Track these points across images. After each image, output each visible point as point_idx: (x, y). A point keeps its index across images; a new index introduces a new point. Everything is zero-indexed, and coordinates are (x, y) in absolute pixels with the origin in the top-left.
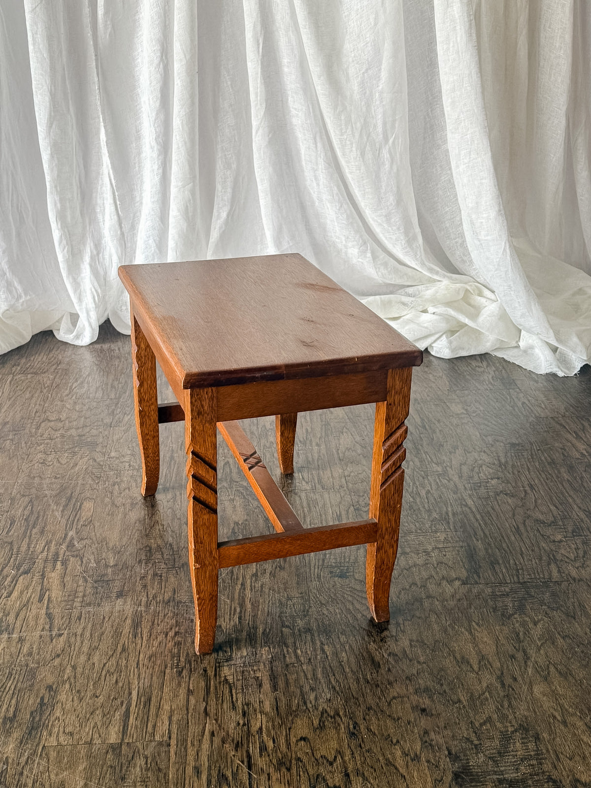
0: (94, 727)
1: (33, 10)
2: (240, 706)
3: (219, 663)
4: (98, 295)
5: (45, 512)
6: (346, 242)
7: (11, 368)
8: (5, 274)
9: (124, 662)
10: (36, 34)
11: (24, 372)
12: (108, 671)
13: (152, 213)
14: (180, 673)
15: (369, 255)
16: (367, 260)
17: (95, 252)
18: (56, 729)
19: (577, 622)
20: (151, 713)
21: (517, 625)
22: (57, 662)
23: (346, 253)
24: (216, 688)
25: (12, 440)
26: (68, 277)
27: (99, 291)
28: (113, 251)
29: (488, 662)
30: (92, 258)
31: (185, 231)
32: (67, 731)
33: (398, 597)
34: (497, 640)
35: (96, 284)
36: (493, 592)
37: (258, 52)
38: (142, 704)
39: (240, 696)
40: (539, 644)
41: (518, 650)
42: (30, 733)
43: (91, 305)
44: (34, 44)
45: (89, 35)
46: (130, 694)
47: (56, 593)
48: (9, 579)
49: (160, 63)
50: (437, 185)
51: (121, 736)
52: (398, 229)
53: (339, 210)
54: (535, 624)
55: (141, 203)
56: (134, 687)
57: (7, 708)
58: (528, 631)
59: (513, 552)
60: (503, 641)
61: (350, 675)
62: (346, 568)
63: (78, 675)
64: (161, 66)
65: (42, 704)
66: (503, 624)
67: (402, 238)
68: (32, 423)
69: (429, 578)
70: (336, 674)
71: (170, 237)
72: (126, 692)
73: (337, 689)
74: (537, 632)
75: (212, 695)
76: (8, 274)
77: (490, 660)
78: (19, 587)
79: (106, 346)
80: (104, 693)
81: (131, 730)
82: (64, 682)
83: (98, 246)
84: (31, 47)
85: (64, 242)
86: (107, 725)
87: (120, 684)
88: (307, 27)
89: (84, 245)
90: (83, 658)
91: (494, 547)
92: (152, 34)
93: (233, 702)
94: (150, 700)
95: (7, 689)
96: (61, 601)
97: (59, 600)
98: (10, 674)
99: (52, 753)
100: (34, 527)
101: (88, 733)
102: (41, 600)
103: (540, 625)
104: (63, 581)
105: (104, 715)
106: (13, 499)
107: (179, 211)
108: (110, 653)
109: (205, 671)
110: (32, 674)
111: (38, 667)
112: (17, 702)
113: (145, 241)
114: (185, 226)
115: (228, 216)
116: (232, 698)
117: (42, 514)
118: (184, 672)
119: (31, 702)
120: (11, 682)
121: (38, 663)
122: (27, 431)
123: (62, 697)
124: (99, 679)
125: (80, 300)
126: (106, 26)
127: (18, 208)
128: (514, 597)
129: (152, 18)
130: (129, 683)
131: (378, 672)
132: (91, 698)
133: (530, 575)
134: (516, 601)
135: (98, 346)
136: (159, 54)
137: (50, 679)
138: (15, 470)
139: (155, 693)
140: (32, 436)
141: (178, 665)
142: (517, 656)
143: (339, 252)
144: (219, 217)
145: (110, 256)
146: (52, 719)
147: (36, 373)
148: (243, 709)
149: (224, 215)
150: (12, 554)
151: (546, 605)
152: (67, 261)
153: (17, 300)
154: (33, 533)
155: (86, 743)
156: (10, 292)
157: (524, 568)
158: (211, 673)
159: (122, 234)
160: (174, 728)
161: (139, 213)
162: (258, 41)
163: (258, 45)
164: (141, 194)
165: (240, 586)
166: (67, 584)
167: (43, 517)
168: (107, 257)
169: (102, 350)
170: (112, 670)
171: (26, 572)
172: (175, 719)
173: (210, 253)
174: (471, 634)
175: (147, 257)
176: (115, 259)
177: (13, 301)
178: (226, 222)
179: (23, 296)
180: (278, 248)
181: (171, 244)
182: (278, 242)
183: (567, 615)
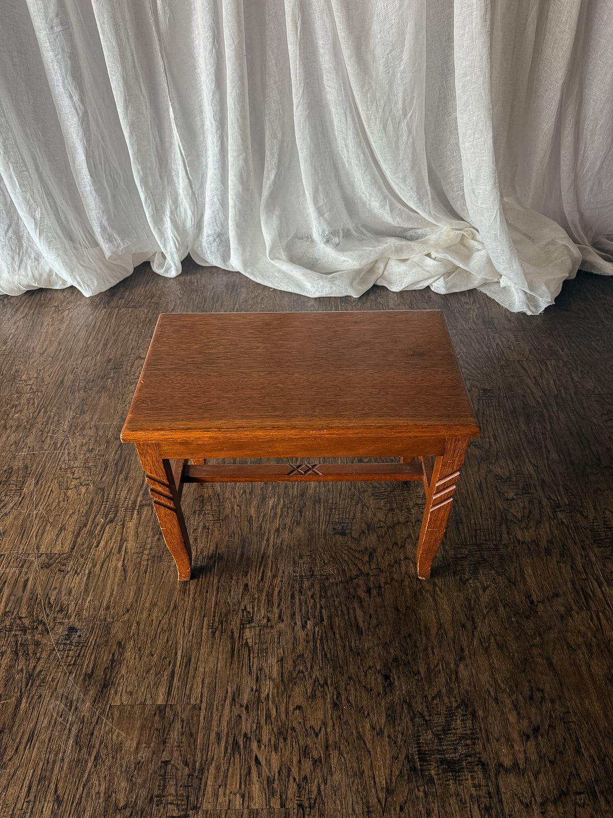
0: (148, 687)
2: (255, 671)
3: (243, 624)
4: (178, 242)
5: (130, 457)
6: (370, 197)
7: (118, 301)
8: (106, 229)
9: (175, 620)
10: (104, 23)
11: (126, 306)
12: (162, 629)
13: (215, 177)
14: (214, 633)
15: (388, 208)
16: (387, 211)
17: (173, 208)
18: (121, 688)
19: (516, 588)
20: (189, 675)
21: (470, 591)
22: (126, 617)
23: (370, 205)
24: (239, 650)
25: (113, 378)
26: (154, 229)
27: (179, 239)
28: (187, 206)
29: (445, 631)
30: (171, 212)
31: (241, 192)
32: (128, 690)
33: (383, 558)
34: (454, 608)
35: (176, 233)
36: (455, 555)
37: (297, 35)
38: (184, 664)
39: (256, 660)
40: (485, 613)
41: (468, 619)
42: (102, 691)
43: (174, 250)
44: (103, 34)
45: (152, 21)
46: (176, 653)
47: (131, 544)
48: (99, 528)
49: (212, 48)
50: (446, 146)
51: (166, 698)
52: (412, 189)
53: (365, 173)
54: (484, 590)
55: (207, 167)
56: (179, 646)
57: (88, 664)
58: (478, 599)
59: (475, 510)
60: (458, 609)
61: (339, 642)
62: (346, 525)
63: (141, 633)
64: (214, 51)
65: (113, 661)
66: (460, 590)
67: (414, 196)
68: (128, 360)
69: (408, 538)
70: (329, 641)
71: (230, 197)
72: (174, 651)
73: (328, 656)
74: (485, 599)
75: (235, 658)
76: (108, 228)
77: (446, 629)
78: (106, 536)
79: (188, 278)
80: (157, 652)
81: (174, 692)
82: (130, 638)
83: (176, 202)
84: (101, 37)
85: (149, 202)
86: (157, 685)
87: (170, 643)
88: (339, 11)
89: (165, 202)
90: (145, 614)
91: (460, 505)
92: (204, 20)
93: (250, 666)
94: (190, 660)
95: (89, 644)
96: (134, 553)
97: (133, 552)
98: (93, 628)
99: (116, 713)
100: (121, 473)
101: (143, 693)
102: (119, 552)
103: (488, 592)
104: (137, 532)
105: (156, 675)
106: (108, 442)
107: (235, 176)
108: (165, 610)
109: (232, 632)
110: (107, 628)
111: (113, 622)
112: (95, 658)
113: (211, 199)
114: (240, 189)
115: (276, 177)
116: (250, 662)
117: (127, 459)
118: (217, 632)
119: (106, 658)
120: (92, 637)
121: (113, 618)
122: (124, 369)
123: (128, 654)
124: (155, 637)
125: (165, 246)
126: (164, 11)
127: (111, 175)
128: (471, 561)
129: (203, 4)
130: (176, 643)
131: (360, 639)
132: (147, 657)
133: (485, 536)
134: (471, 564)
135: (182, 278)
136: (211, 40)
137: (120, 636)
138: (112, 411)
139: (194, 653)
140: (127, 375)
141: (213, 626)
142: (467, 625)
143: (364, 203)
144: (268, 178)
145: (185, 211)
146: (119, 676)
147: (135, 307)
148: (257, 674)
149: (272, 177)
150: (103, 502)
151: (494, 570)
152: (153, 216)
153: (118, 248)
154: (120, 479)
155: (141, 703)
156: (112, 243)
157: (482, 528)
158: (236, 635)
159: (193, 193)
160: (205, 690)
161: (205, 175)
162: (296, 24)
163: (297, 28)
164: (206, 159)
165: (265, 542)
166: (139, 535)
167: (129, 461)
168: (183, 211)
169: (185, 282)
170: (165, 628)
171: (111, 521)
172: (206, 681)
173: (262, 208)
174: (434, 599)
175: (213, 212)
176: (189, 212)
177: (115, 249)
178: (274, 182)
179: (122, 244)
180: (315, 206)
181: (231, 202)
182: (315, 200)
183: (509, 580)
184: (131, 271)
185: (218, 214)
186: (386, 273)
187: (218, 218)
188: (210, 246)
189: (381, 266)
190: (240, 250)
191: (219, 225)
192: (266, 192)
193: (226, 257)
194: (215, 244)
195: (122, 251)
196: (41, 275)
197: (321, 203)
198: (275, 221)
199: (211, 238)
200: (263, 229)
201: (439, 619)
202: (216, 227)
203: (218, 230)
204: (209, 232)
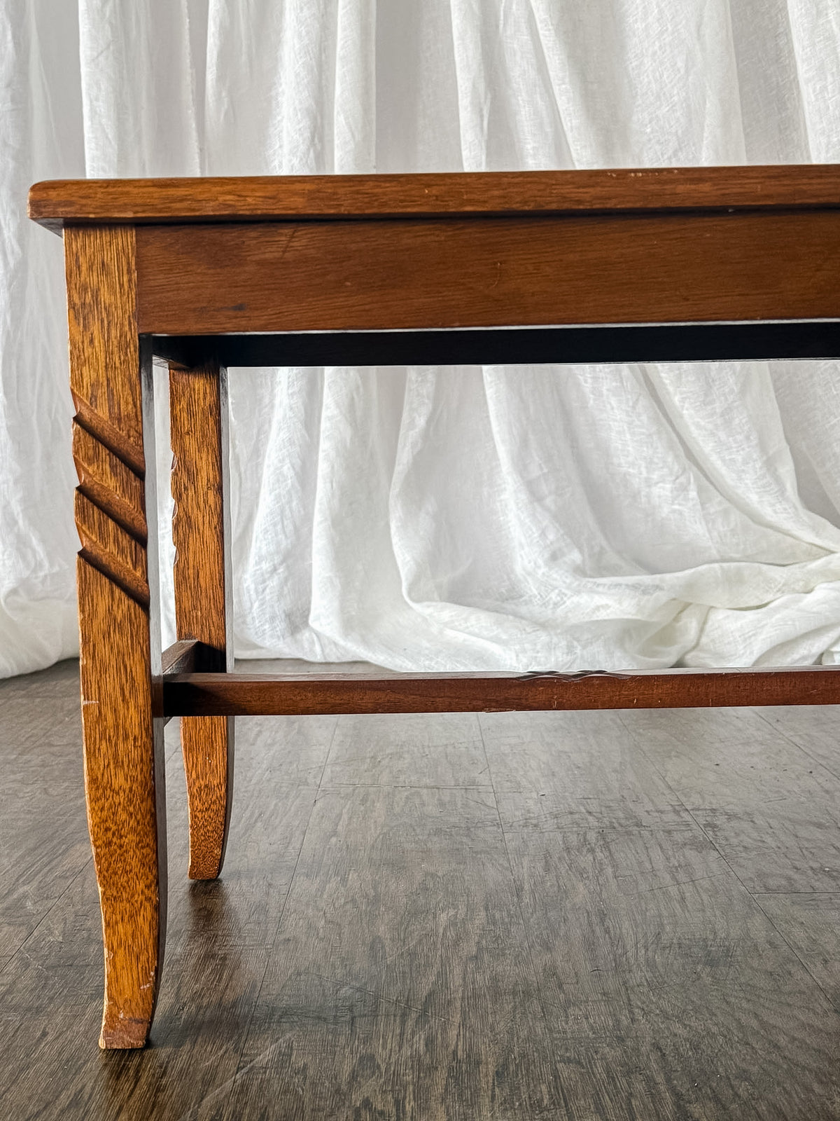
1: (94, 60)
6: (648, 472)
7: (9, 693)
8: (16, 522)
10: (97, 99)
13: (290, 414)
15: (693, 494)
16: (690, 504)
23: (648, 496)
31: (348, 444)
37: (482, 128)
44: (92, 119)
45: (191, 112)
49: (308, 150)
50: (811, 376)
53: (634, 407)
55: (272, 407)
64: (312, 154)
67: (755, 456)
71: (321, 455)
76: (21, 522)
84: (87, 123)
88: (567, 80)
92: (297, 102)
107: (338, 405)
113: (276, 469)
114: (348, 433)
115: (429, 422)
126: (219, 99)
129: (297, 75)
136: (307, 134)
144: (412, 424)
147: (52, 697)
149: (421, 422)
153: (34, 571)
156: (24, 557)
161: (266, 426)
162: (481, 110)
163: (482, 116)
164: (272, 390)
173: (395, 489)
175: (278, 498)
177: (26, 574)
178: (426, 435)
179: (46, 564)
180: (522, 477)
181: (323, 468)
182: (521, 465)
185: (290, 502)
186: (704, 640)
187: (287, 512)
188: (260, 587)
189: (691, 625)
190: (337, 582)
191: (290, 528)
192: (404, 457)
193: (298, 619)
194: (274, 583)
195: (43, 582)
197: (535, 472)
199: (266, 566)
200: (395, 540)
202: (281, 536)
203: (285, 544)
204: (264, 551)
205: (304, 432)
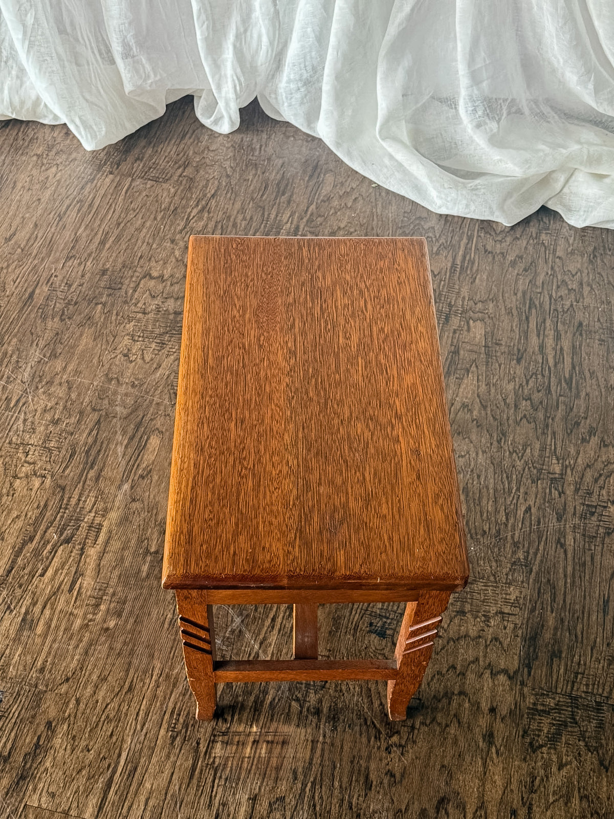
0: (75, 793)
2: (217, 805)
3: (215, 736)
4: (240, 84)
5: (108, 445)
6: (564, 65)
7: (133, 164)
8: (131, 49)
9: (126, 707)
11: (144, 176)
12: (108, 717)
14: (174, 739)
15: (591, 86)
16: (588, 91)
17: (242, 30)
18: (41, 785)
19: (607, 777)
20: (131, 789)
21: (540, 764)
22: (64, 689)
24: (202, 770)
25: (104, 305)
26: (206, 59)
27: (242, 79)
28: (264, 31)
29: (486, 813)
30: (238, 37)
31: (352, 30)
32: (50, 790)
33: (428, 684)
34: (509, 782)
35: (239, 70)
36: (534, 704)
38: (127, 773)
39: (220, 789)
40: (551, 801)
41: (524, 804)
42: (18, 783)
43: (231, 95)
46: (119, 755)
47: (87, 582)
48: (49, 547)
51: (96, 813)
53: (562, 27)
54: (561, 767)
56: (125, 746)
57: (5, 742)
58: (547, 778)
59: (585, 641)
60: (514, 786)
61: (336, 792)
62: (389, 621)
63: (79, 715)
65: (37, 745)
66: (525, 759)
68: (132, 277)
69: (473, 662)
70: (323, 787)
71: (333, 31)
72: (117, 751)
73: (318, 808)
74: (557, 779)
75: (195, 781)
76: (134, 49)
77: (489, 811)
78: (56, 562)
79: (247, 138)
80: (96, 747)
81: (107, 807)
82: (64, 720)
83: (246, 20)
85: (203, 17)
86: (88, 792)
87: (114, 738)
89: (229, 18)
90: (89, 690)
91: (565, 628)
93: (211, 796)
94: (136, 769)
95: (11, 715)
96: (90, 596)
97: (88, 594)
98: (18, 694)
99: (30, 816)
100: (92, 467)
101: (69, 798)
102: (71, 590)
103: (564, 772)
104: (99, 565)
105: (88, 779)
106: (81, 413)
107: (347, 3)
108: (117, 690)
109: (198, 743)
110: (38, 698)
111: (46, 691)
112: (16, 736)
113: (303, 28)
114: (352, 22)
115: (412, 10)
116: (212, 791)
117: (104, 445)
118: (178, 739)
119: (29, 740)
120: (16, 706)
121: (47, 686)
122: (123, 292)
123: (57, 741)
124: (97, 725)
125: (219, 87)
128: (555, 720)
130: (123, 739)
131: (366, 795)
132: (82, 751)
133: (587, 685)
134: (554, 725)
135: (238, 138)
137: (52, 713)
138: (95, 361)
139: (142, 760)
140: (126, 302)
141: (174, 728)
142: (519, 812)
143: (554, 71)
144: (401, 9)
145: (260, 37)
146: (42, 769)
147: (156, 180)
148: (218, 810)
149: (408, 8)
150: (61, 508)
151: (584, 740)
152: (206, 39)
153: (145, 80)
154: (89, 477)
155: (64, 812)
156: (137, 71)
157: (587, 672)
158: (202, 748)
159: (277, 12)
160: (148, 814)
165: (270, 620)
166: (101, 571)
167: (105, 451)
168: (255, 36)
169: (241, 147)
170: (111, 716)
171: (67, 541)
172: (151, 803)
173: (383, 52)
174: (485, 765)
175: (303, 47)
176: (265, 39)
177: (140, 82)
178: (410, 18)
179: (152, 75)
180: (469, 67)
181: (333, 40)
182: (471, 60)
183: (601, 763)
184: (162, 111)
185: (310, 52)
186: (566, 190)
187: (308, 58)
188: (289, 96)
189: (560, 180)
190: (335, 114)
191: (309, 68)
192: (392, 30)
193: (313, 115)
194: (298, 96)
195: (150, 86)
196: (22, 103)
197: (479, 64)
198: (400, 74)
199: (293, 86)
200: (379, 87)
201: (481, 797)
202: (304, 71)
203: (305, 76)
204: (292, 76)
205: (322, 10)
